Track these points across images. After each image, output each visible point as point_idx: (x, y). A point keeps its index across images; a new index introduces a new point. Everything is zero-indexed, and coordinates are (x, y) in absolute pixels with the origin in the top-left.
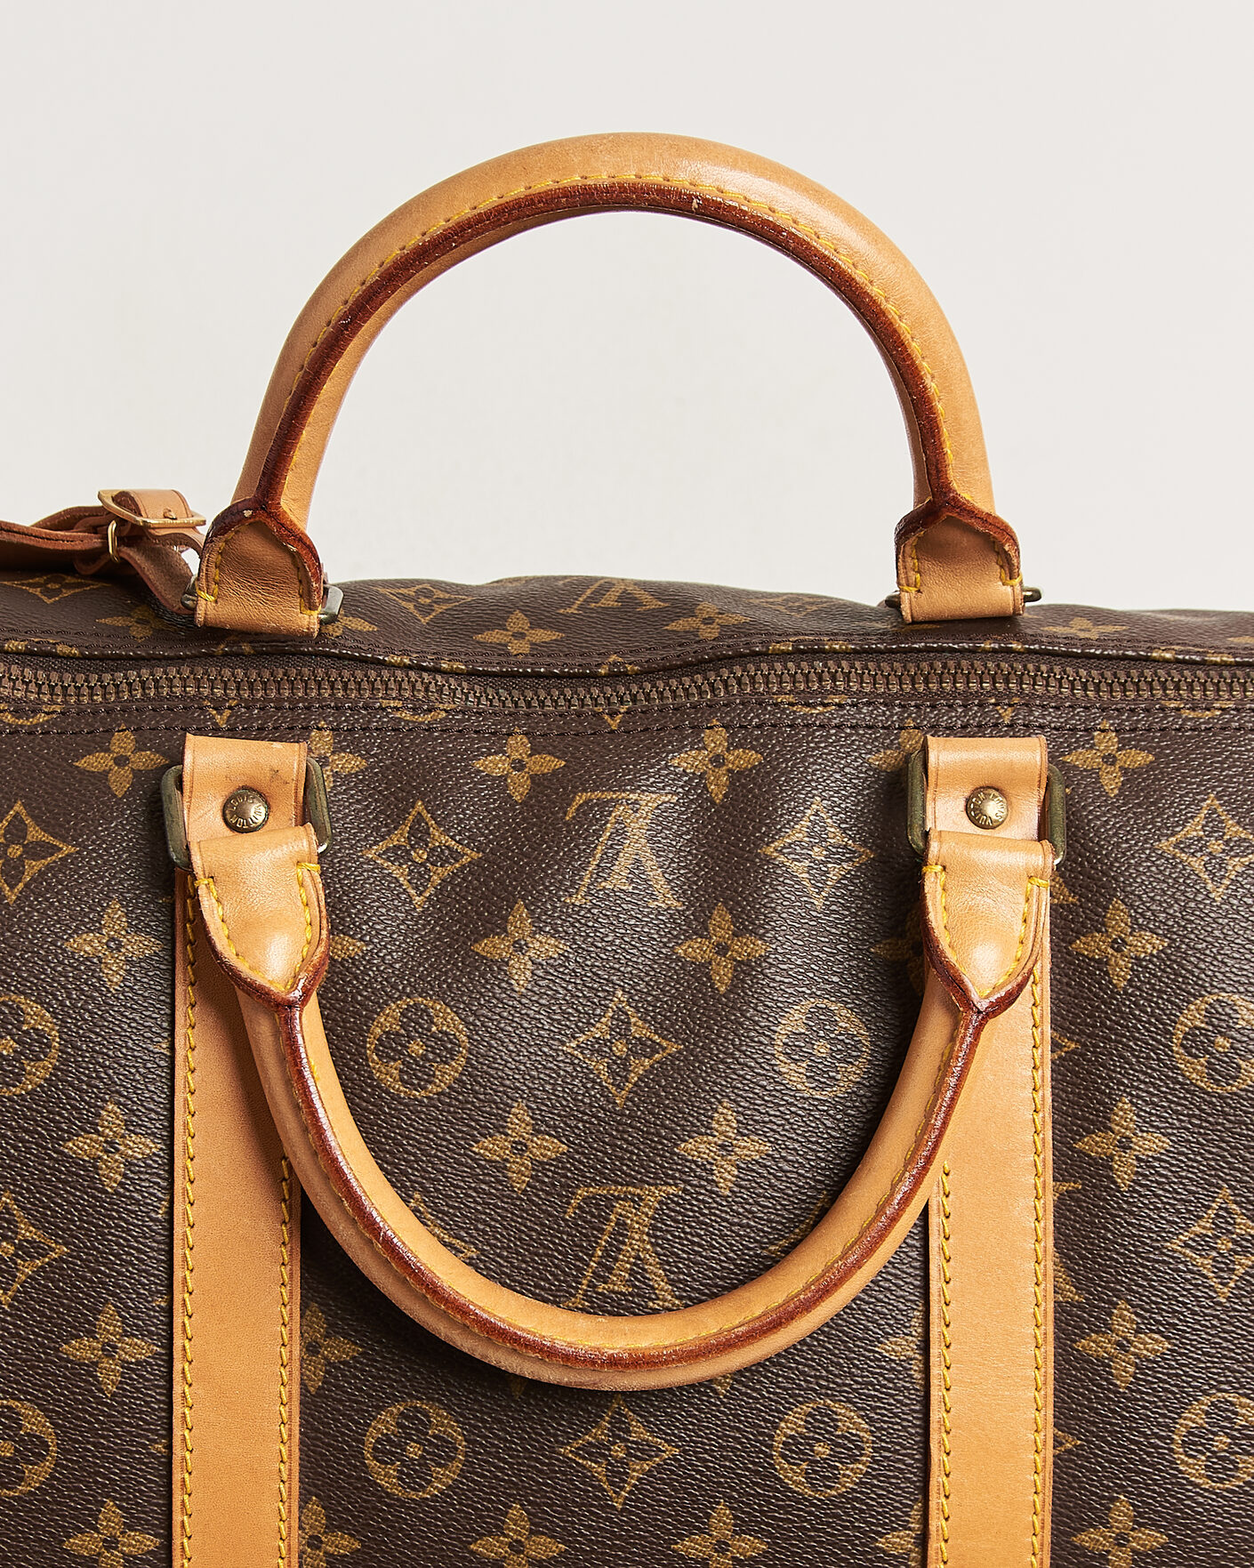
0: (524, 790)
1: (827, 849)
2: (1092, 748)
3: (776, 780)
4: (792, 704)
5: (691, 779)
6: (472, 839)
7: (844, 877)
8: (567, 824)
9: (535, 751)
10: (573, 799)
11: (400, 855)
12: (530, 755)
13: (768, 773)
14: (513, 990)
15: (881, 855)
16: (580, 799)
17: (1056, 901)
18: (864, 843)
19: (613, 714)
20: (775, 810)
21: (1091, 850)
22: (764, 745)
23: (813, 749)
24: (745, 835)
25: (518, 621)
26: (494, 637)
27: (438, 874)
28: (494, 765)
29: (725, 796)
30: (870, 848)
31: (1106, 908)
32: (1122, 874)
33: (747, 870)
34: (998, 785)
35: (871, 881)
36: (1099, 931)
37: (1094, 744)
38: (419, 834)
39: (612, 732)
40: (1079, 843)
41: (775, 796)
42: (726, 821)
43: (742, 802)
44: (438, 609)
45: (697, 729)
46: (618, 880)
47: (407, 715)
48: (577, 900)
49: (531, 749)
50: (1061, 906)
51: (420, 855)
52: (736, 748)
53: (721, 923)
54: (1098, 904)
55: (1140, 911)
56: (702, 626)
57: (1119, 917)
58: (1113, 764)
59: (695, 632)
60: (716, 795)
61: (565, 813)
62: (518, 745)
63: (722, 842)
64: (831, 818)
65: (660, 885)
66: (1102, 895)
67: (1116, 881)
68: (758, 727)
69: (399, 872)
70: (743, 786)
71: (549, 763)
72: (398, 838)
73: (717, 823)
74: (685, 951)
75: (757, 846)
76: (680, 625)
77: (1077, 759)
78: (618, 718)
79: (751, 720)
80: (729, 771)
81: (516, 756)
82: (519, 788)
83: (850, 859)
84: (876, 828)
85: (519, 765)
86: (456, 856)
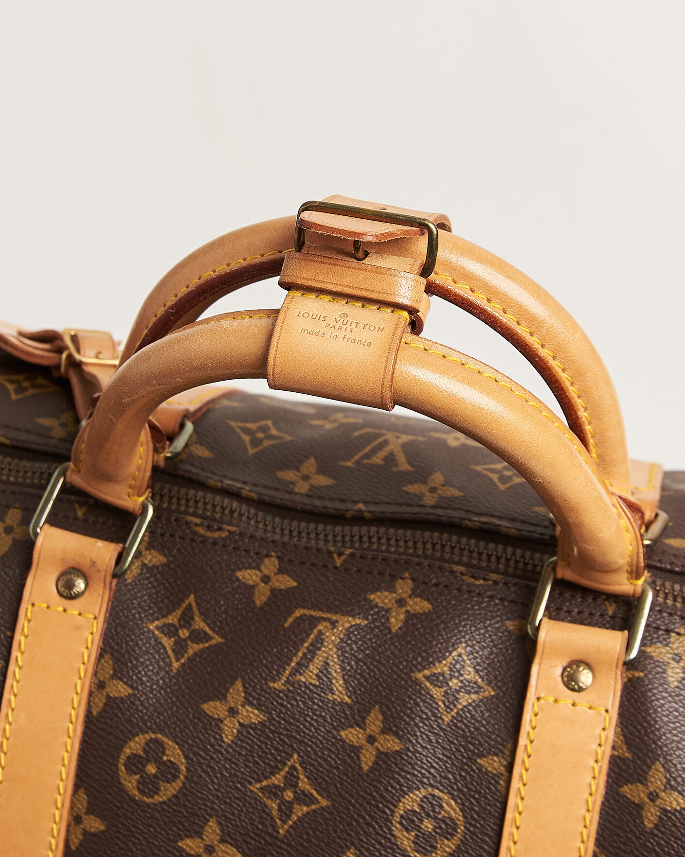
0: (264, 599)
1: (462, 682)
2: (667, 645)
3: (438, 625)
4: (462, 574)
5: (379, 612)
6: (221, 628)
7: (470, 704)
8: (284, 629)
9: (280, 571)
10: (293, 612)
11: (170, 630)
12: (276, 574)
13: (433, 620)
14: (223, 741)
15: (498, 694)
16: (298, 613)
17: (616, 753)
18: (489, 683)
19: (340, 554)
20: (431, 647)
21: (648, 723)
22: (436, 600)
23: (469, 609)
24: (406, 660)
25: (310, 466)
26: (289, 475)
27: (193, 648)
28: (249, 576)
29: (400, 628)
30: (493, 688)
31: (649, 768)
32: (666, 746)
33: (401, 687)
34: (589, 661)
35: (488, 710)
36: (642, 783)
37: (669, 643)
38: (186, 619)
39: (336, 568)
40: (641, 714)
41: (433, 637)
42: (396, 647)
43: (410, 636)
44: (266, 443)
45: (394, 577)
46: (310, 676)
47: (201, 530)
48: (278, 685)
49: (279, 570)
50: (619, 757)
51: (184, 633)
52: (417, 596)
53: (375, 720)
54: (644, 762)
55: (674, 775)
56: (428, 494)
57: (657, 776)
58: (678, 662)
59: (420, 497)
60: (394, 626)
61: (286, 621)
62: (270, 565)
63: (388, 662)
64: (470, 660)
65: (338, 684)
66: (649, 757)
67: (662, 750)
68: (436, 585)
69: (168, 643)
70: (414, 625)
71: (286, 582)
72: (172, 619)
73: (390, 647)
74: (346, 735)
75: (413, 672)
76: (413, 489)
77: (654, 652)
78: (343, 558)
79: (432, 579)
80: (407, 611)
81: (266, 572)
82: (261, 596)
83: (477, 692)
84: (500, 675)
85: (266, 579)
86: (207, 638)
